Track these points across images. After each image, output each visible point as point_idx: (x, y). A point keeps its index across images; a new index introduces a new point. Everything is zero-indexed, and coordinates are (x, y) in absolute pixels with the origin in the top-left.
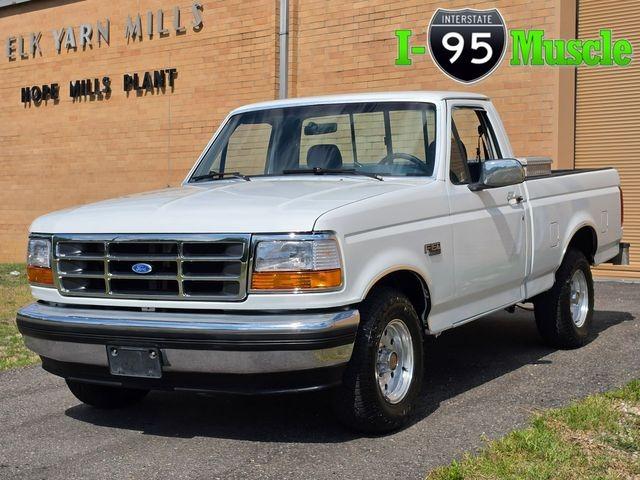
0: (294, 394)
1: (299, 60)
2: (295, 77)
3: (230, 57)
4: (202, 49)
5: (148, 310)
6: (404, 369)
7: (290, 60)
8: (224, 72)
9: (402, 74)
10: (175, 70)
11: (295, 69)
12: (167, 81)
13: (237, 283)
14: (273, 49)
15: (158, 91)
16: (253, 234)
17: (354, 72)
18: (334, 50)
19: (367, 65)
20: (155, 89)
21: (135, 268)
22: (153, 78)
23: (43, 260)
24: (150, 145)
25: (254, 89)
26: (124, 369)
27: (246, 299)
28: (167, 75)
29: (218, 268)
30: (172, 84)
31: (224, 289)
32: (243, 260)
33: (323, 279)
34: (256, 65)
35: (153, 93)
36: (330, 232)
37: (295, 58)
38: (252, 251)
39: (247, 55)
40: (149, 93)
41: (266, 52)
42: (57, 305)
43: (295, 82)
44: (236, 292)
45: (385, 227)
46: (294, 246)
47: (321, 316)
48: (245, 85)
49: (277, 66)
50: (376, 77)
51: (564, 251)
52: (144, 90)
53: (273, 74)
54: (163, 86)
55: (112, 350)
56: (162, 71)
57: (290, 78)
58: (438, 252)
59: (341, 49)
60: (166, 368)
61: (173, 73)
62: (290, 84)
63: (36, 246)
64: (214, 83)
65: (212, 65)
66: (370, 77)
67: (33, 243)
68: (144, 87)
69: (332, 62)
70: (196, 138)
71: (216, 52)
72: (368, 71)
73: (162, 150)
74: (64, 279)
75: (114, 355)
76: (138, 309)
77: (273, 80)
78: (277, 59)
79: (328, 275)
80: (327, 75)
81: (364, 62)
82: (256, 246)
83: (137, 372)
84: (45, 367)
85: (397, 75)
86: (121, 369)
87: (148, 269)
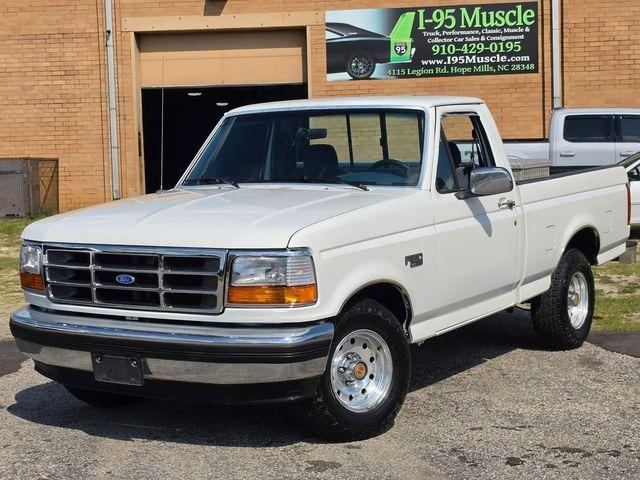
5: (132, 320)
13: (214, 297)
16: (230, 250)
21: (119, 279)
26: (108, 376)
27: (222, 313)
31: (203, 302)
32: (221, 274)
33: (295, 295)
36: (305, 249)
38: (229, 266)
42: (47, 311)
44: (214, 305)
45: (363, 241)
46: (268, 262)
47: (295, 330)
55: (97, 357)
58: (420, 262)
60: (147, 376)
63: (28, 253)
74: (53, 287)
75: (98, 362)
76: (123, 318)
79: (303, 290)
82: (233, 261)
83: (120, 379)
84: (37, 369)
86: (105, 376)
87: (131, 280)
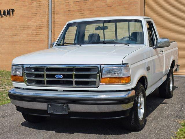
0: (115, 119)
1: (56, 7)
2: (54, 12)
3: (32, 5)
4: (23, 3)
5: (60, 91)
6: (141, 109)
7: (53, 7)
8: (30, 10)
9: (90, 12)
10: (14, 9)
11: (54, 10)
12: (11, 13)
13: (95, 82)
14: (47, 3)
15: (8, 16)
16: (101, 65)
17: (74, 11)
18: (67, 4)
19: (78, 9)
20: (7, 15)
21: (57, 76)
22: (6, 12)
23: (19, 73)
24: (6, 33)
25: (40, 16)
26: (54, 111)
27: (98, 87)
28: (11, 11)
29: (88, 76)
30: (13, 14)
31: (90, 83)
32: (98, 73)
33: (126, 80)
34: (41, 8)
35: (6, 17)
36: (127, 64)
37: (54, 6)
38: (101, 70)
39: (38, 5)
40: (5, 17)
41: (45, 4)
42: (23, 89)
43: (54, 14)
44: (95, 84)
45: (138, 62)
46: (116, 69)
47: (124, 93)
48: (38, 14)
49: (48, 9)
50: (81, 12)
51: (170, 68)
52: (3, 16)
53: (47, 11)
54: (10, 14)
55: (49, 105)
56: (9, 10)
57: (53, 13)
58: (149, 69)
59: (69, 3)
60: (69, 111)
61: (13, 10)
62: (53, 14)
63: (16, 69)
64: (27, 13)
65: (26, 8)
66: (79, 13)
67: (14, 67)
68: (3, 14)
69: (67, 8)
70: (21, 31)
71: (27, 4)
72: (78, 11)
73: (10, 35)
74: (28, 80)
75: (49, 106)
76: (56, 90)
77: (47, 13)
78: (48, 6)
79: (127, 78)
80: (65, 12)
81: (77, 8)
82: (102, 69)
83: (59, 112)
84: (17, 110)
85: (88, 12)
86: (52, 111)
87: (61, 77)
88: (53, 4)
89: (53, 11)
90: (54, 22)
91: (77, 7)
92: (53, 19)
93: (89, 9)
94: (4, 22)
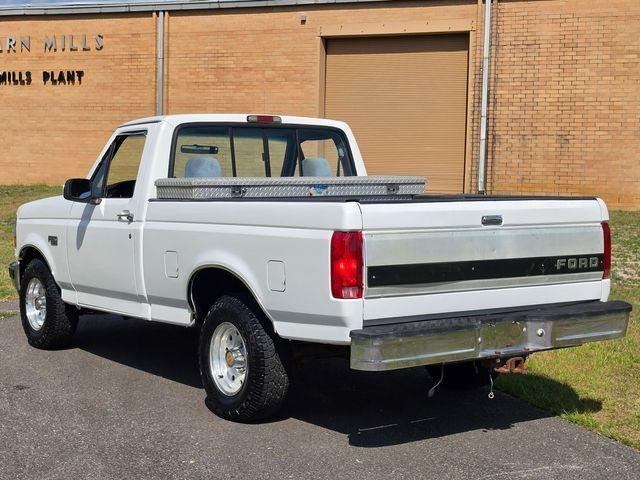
1: (171, 74)
2: (168, 83)
3: (122, 67)
4: (102, 61)
7: (166, 73)
8: (118, 76)
10: (82, 72)
11: (168, 78)
12: (76, 78)
14: (153, 66)
15: (69, 83)
17: (205, 84)
18: (193, 70)
20: (67, 82)
22: (66, 75)
25: (139, 87)
28: (76, 74)
30: (80, 80)
34: (141, 74)
35: (65, 84)
39: (135, 67)
40: (62, 84)
41: (149, 67)
43: (168, 86)
52: (58, 82)
53: (153, 80)
54: (73, 80)
56: (73, 72)
58: (55, 243)
59: (197, 70)
61: (80, 74)
62: (165, 87)
64: (111, 81)
65: (109, 71)
69: (192, 77)
70: (97, 113)
71: (112, 64)
72: (214, 83)
73: (73, 119)
77: (153, 83)
80: (187, 83)
81: (212, 79)
88: (165, 70)
89: (165, 80)
90: (168, 100)
91: (210, 77)
92: (165, 94)
93: (233, 83)
94: (59, 95)
